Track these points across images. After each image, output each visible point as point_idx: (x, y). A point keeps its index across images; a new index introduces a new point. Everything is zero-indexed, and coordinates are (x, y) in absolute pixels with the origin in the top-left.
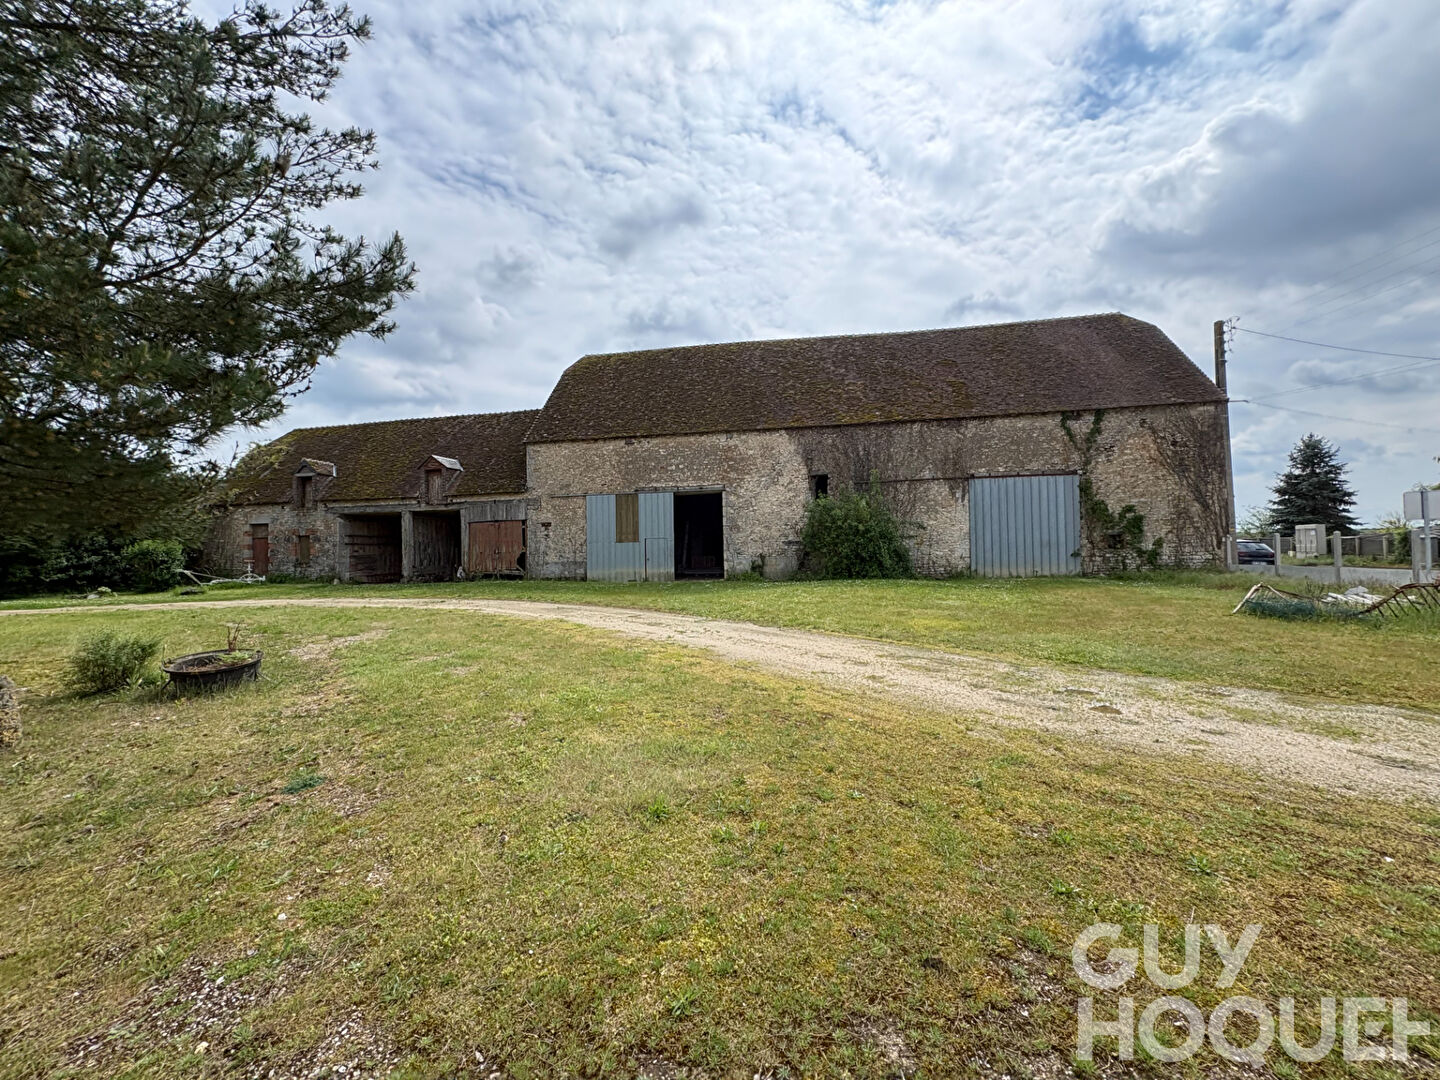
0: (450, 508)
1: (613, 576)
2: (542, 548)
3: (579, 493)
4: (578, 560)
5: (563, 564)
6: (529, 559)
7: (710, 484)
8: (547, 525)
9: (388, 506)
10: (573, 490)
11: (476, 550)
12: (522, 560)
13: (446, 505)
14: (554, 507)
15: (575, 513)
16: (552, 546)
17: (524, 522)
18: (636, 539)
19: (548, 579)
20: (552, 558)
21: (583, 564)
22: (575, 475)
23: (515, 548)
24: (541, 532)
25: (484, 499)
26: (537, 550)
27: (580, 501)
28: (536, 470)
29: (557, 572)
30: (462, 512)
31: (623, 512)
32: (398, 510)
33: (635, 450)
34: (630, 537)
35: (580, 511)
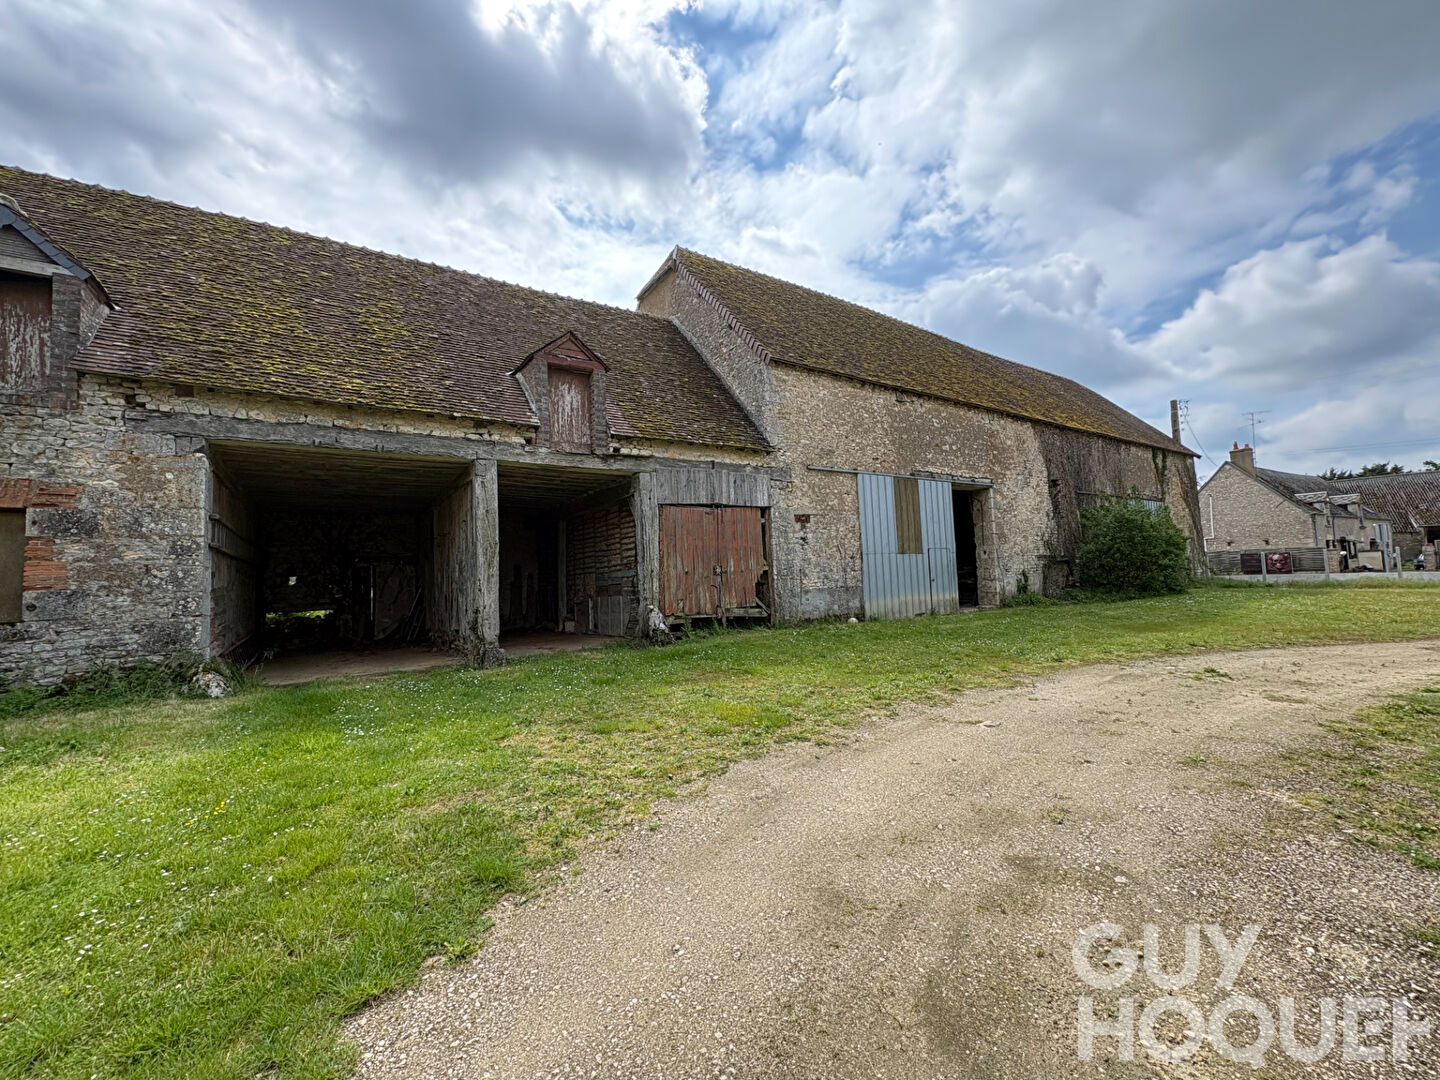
0: (616, 466)
1: (896, 608)
2: (798, 562)
3: (846, 468)
4: (850, 583)
5: (831, 592)
6: (777, 582)
7: (981, 478)
8: (803, 519)
9: (436, 440)
10: (839, 462)
11: (676, 567)
12: (763, 584)
13: (605, 458)
14: (812, 487)
15: (842, 500)
16: (814, 559)
17: (764, 511)
18: (919, 550)
19: (809, 621)
20: (813, 581)
21: (856, 591)
22: (839, 436)
23: (752, 562)
24: (796, 532)
25: (692, 455)
26: (790, 567)
27: (847, 481)
28: (782, 415)
29: (823, 606)
30: (644, 478)
31: (904, 505)
32: (467, 453)
33: (908, 414)
34: (912, 545)
35: (849, 499)
